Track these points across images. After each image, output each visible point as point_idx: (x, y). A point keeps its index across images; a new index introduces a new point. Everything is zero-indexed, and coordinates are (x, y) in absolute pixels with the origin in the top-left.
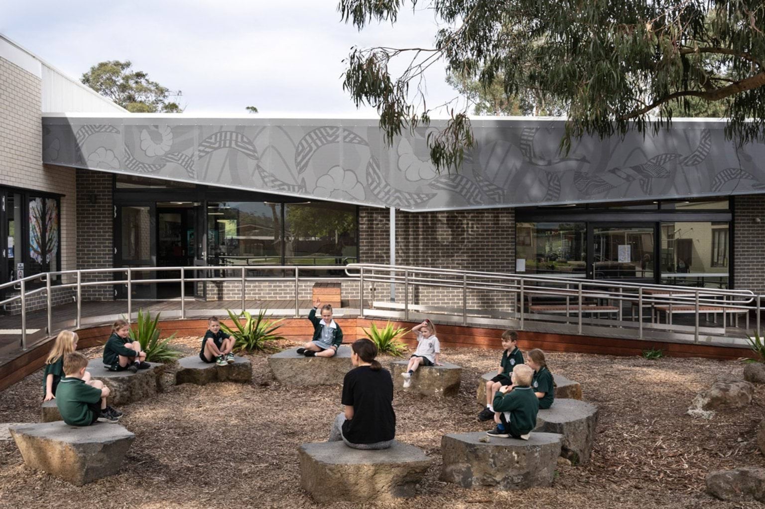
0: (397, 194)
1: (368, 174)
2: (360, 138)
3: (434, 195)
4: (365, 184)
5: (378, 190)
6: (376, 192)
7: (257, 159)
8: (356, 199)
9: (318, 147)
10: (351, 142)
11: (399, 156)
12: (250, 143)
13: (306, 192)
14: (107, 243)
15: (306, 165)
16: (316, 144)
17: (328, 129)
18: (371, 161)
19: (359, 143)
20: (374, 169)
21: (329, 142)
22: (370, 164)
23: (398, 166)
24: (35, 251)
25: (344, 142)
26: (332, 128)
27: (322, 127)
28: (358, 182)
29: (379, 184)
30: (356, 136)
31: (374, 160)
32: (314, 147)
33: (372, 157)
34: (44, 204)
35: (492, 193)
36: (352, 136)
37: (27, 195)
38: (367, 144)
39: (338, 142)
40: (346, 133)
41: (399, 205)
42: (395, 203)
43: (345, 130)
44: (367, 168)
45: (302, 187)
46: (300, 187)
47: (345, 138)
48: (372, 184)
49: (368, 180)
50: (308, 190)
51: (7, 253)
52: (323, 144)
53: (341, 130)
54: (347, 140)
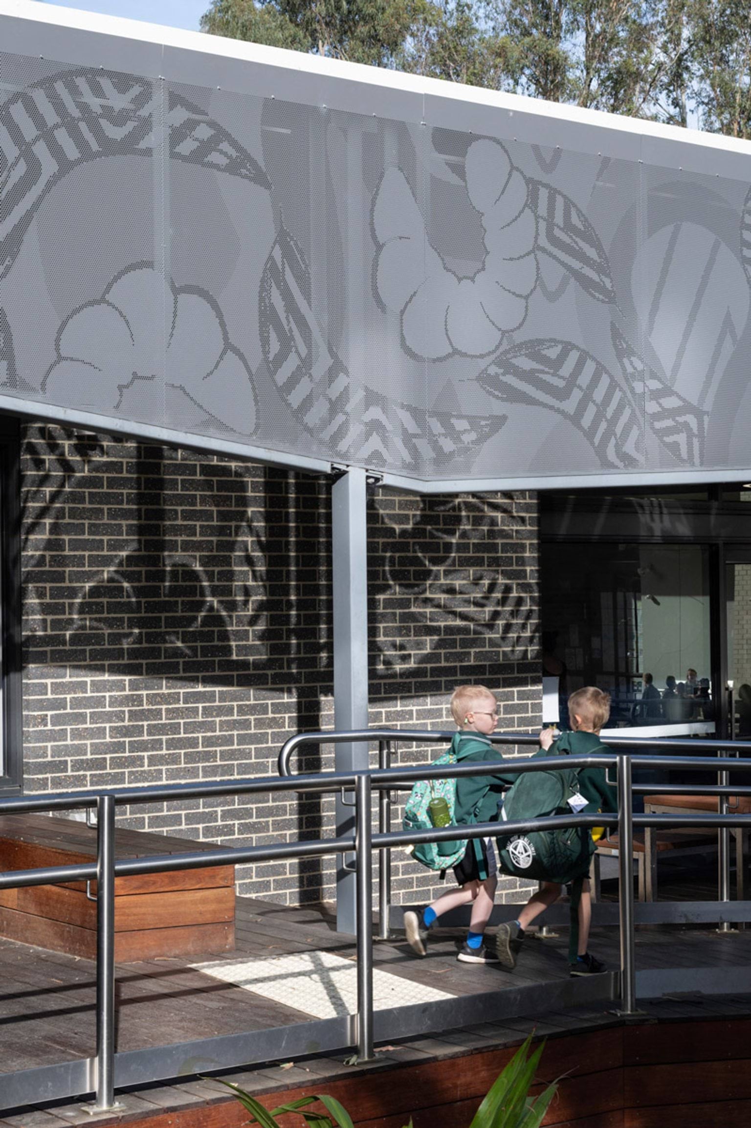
0: (375, 413)
1: (267, 316)
2: (234, 144)
3: (498, 422)
4: (255, 360)
5: (303, 389)
6: (295, 398)
8: (224, 428)
9: (65, 166)
10: (198, 157)
11: (379, 247)
16: (56, 151)
17: (106, 84)
18: (277, 254)
19: (233, 168)
20: (287, 295)
21: (110, 147)
22: (272, 272)
23: (375, 288)
25: (174, 155)
26: (123, 81)
27: (82, 72)
28: (228, 346)
29: (306, 364)
30: (221, 134)
31: (288, 254)
32: (49, 166)
33: (282, 239)
35: (669, 423)
36: (204, 132)
38: (259, 178)
39: (148, 152)
40: (181, 115)
41: (383, 462)
42: (365, 452)
43: (175, 100)
44: (264, 289)
47: (177, 135)
48: (281, 358)
49: (265, 342)
50: (22, 371)
52: (87, 154)
53: (160, 98)
54: (187, 147)
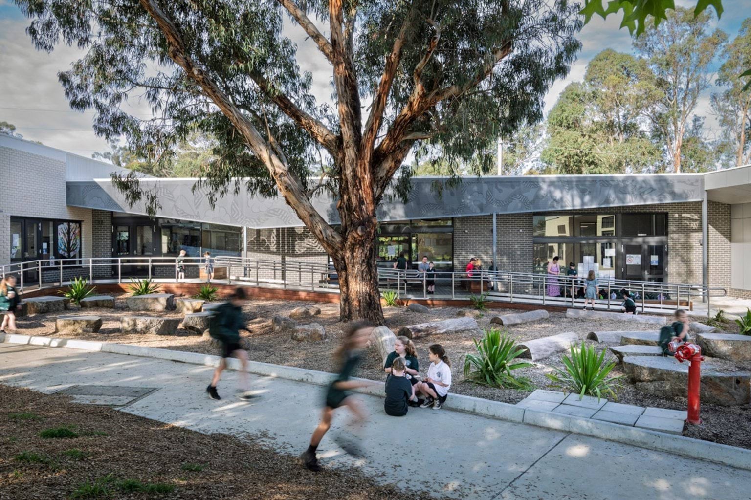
0: (248, 220)
1: (232, 209)
4: (230, 214)
6: (236, 218)
7: (174, 201)
12: (171, 193)
13: (200, 219)
14: (108, 246)
15: (200, 204)
24: (63, 250)
28: (227, 213)
29: (238, 214)
34: (69, 226)
37: (57, 222)
42: (246, 224)
45: (198, 216)
46: (197, 216)
48: (234, 214)
49: (232, 212)
51: (42, 251)
